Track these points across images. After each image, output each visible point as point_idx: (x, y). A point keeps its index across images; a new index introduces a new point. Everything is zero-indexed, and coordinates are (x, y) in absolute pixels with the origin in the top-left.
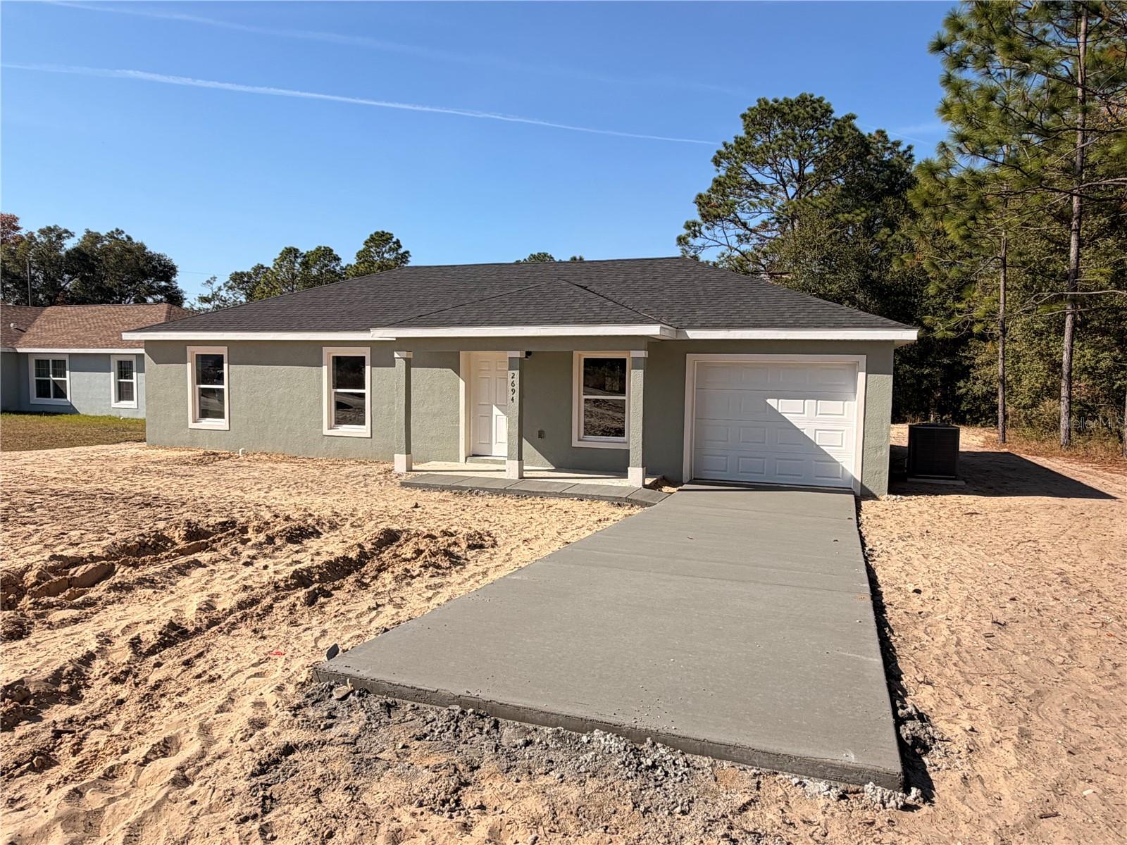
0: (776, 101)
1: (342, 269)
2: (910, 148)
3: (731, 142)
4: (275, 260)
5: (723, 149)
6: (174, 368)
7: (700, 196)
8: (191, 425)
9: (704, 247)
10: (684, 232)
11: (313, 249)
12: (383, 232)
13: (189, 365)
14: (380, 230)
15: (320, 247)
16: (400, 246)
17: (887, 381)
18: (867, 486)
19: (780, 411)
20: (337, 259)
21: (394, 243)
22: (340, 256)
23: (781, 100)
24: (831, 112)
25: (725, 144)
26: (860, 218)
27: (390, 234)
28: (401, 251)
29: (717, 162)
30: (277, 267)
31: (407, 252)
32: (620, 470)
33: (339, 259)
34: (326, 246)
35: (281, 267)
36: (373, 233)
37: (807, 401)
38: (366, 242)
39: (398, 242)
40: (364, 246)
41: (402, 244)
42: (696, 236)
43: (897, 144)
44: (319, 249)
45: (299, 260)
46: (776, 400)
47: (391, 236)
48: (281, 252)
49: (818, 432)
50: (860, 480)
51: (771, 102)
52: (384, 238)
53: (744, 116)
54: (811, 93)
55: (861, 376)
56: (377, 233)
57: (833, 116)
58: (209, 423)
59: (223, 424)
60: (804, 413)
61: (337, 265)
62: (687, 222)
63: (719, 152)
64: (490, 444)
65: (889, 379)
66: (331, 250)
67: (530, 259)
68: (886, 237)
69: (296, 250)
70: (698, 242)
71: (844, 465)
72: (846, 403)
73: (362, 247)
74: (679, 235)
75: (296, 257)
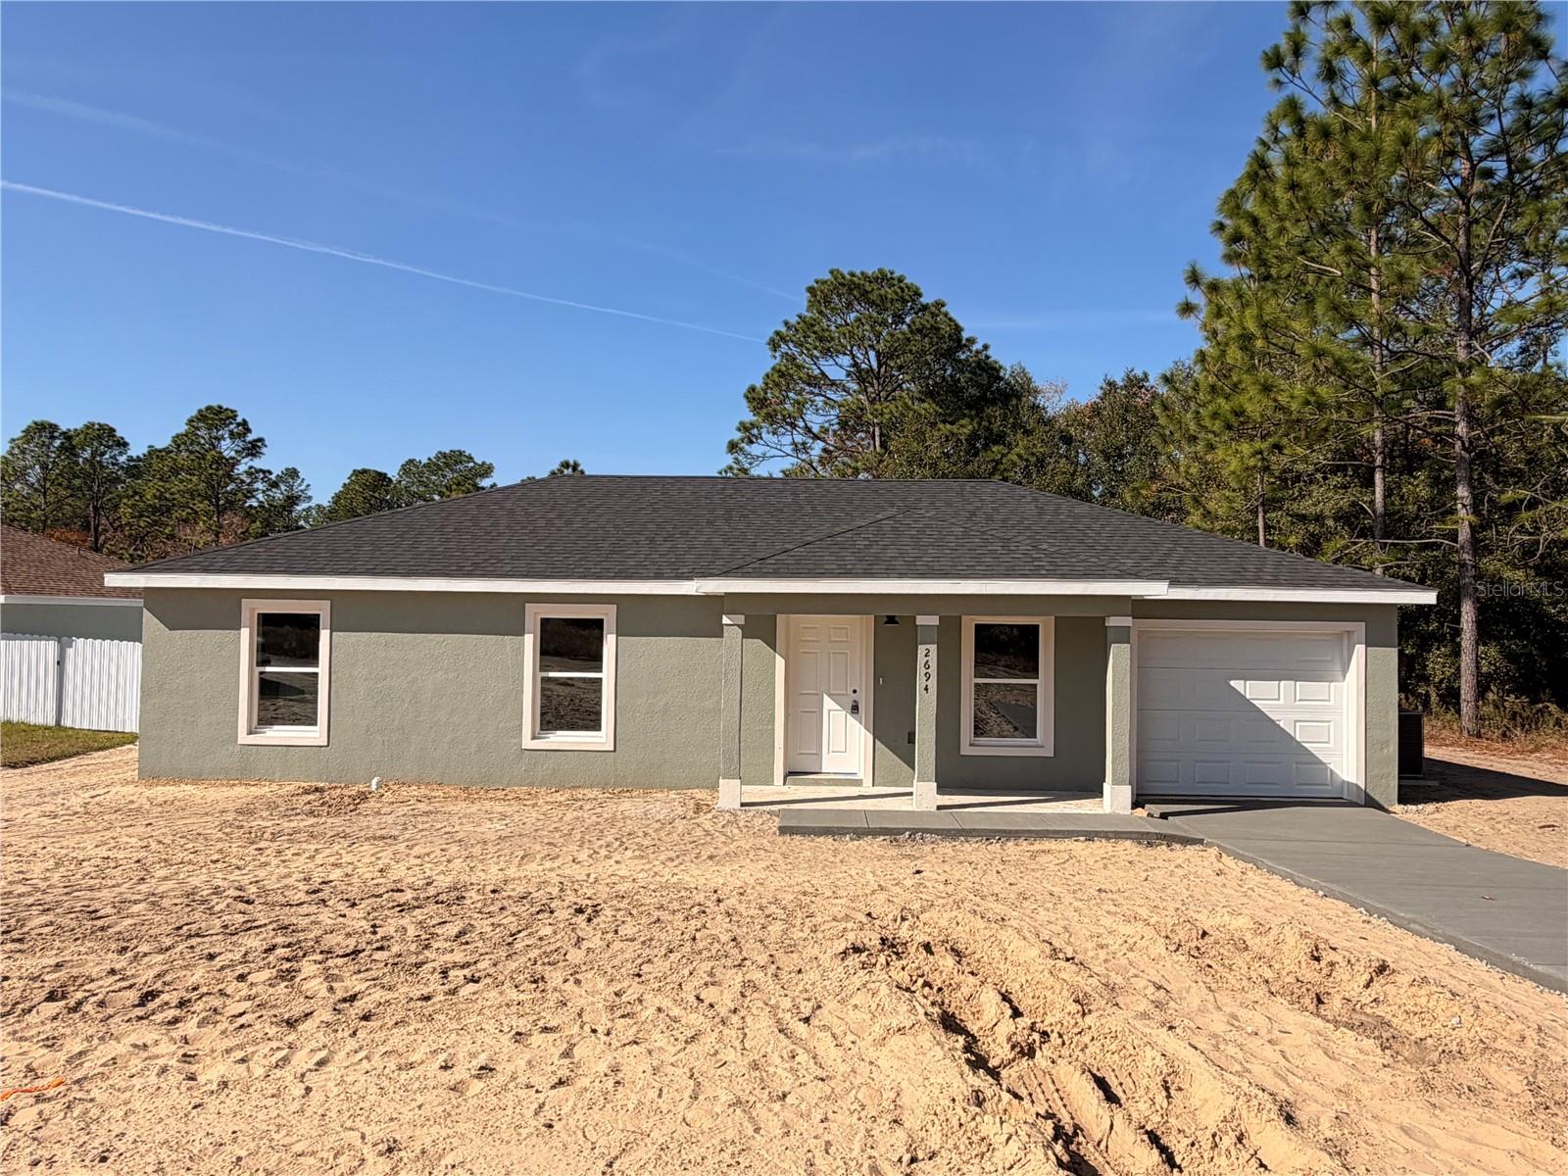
0: (853, 275)
1: (130, 459)
2: (986, 347)
3: (794, 320)
4: (13, 440)
5: (783, 329)
6: (210, 638)
7: (753, 389)
8: (244, 738)
9: (764, 457)
10: (737, 436)
11: (80, 426)
12: (220, 407)
13: (245, 633)
14: (215, 404)
15: (93, 425)
16: (249, 430)
17: (1391, 655)
18: (1372, 795)
19: (1248, 697)
20: (123, 444)
21: (239, 425)
22: (127, 440)
23: (858, 273)
24: (920, 295)
25: (786, 323)
26: (965, 430)
27: (232, 411)
28: (250, 437)
29: (774, 346)
30: (16, 451)
31: (261, 440)
32: (1093, 789)
33: (125, 444)
34: (102, 422)
35: (23, 452)
36: (203, 407)
37: (1282, 683)
38: (191, 421)
39: (245, 423)
40: (186, 427)
41: (251, 426)
42: (752, 442)
43: (971, 341)
44: (89, 426)
45: (57, 443)
46: (1242, 682)
47: (233, 415)
48: (24, 428)
49: (1298, 724)
50: (1363, 787)
51: (848, 277)
52: (223, 416)
53: (811, 290)
54: (891, 269)
55: (1360, 649)
56: (209, 408)
57: (922, 300)
58: (279, 734)
59: (317, 735)
60: (1278, 699)
61: (121, 454)
62: (741, 423)
63: (777, 333)
64: (819, 754)
65: (1394, 652)
66: (112, 430)
67: (438, 458)
68: (999, 456)
69: (54, 427)
70: (756, 449)
71: (1331, 766)
72: (1332, 684)
73: (183, 428)
74: (730, 438)
75: (53, 438)
